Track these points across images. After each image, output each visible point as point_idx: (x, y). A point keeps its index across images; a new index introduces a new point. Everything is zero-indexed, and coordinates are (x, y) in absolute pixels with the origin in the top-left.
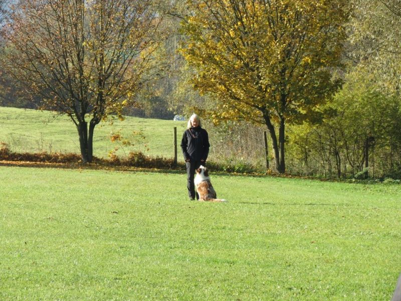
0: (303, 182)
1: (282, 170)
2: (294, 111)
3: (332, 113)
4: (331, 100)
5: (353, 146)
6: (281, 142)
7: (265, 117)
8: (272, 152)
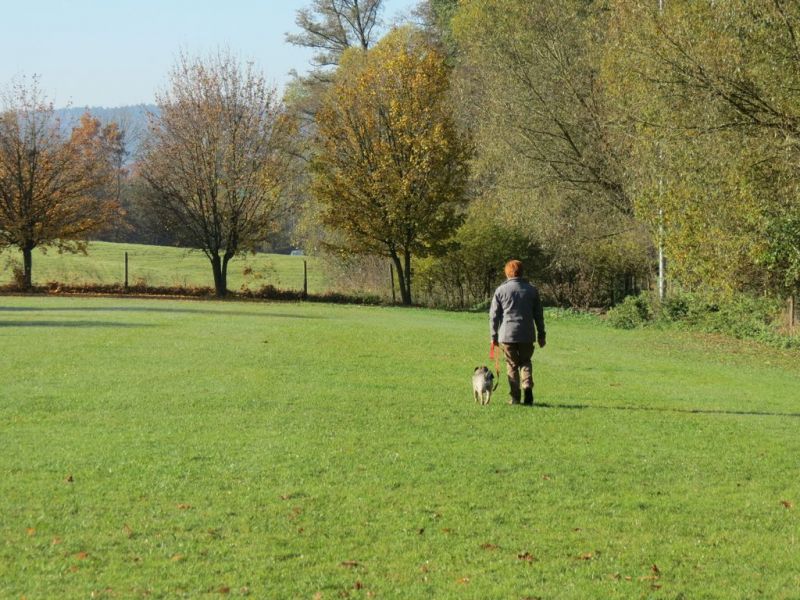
0: (429, 311)
1: (407, 301)
2: (419, 244)
3: (456, 246)
4: (455, 234)
5: (475, 277)
6: (406, 275)
7: (391, 251)
8: (397, 284)
